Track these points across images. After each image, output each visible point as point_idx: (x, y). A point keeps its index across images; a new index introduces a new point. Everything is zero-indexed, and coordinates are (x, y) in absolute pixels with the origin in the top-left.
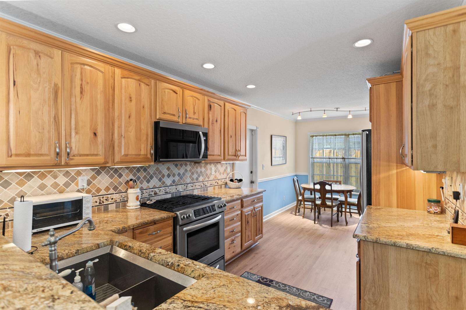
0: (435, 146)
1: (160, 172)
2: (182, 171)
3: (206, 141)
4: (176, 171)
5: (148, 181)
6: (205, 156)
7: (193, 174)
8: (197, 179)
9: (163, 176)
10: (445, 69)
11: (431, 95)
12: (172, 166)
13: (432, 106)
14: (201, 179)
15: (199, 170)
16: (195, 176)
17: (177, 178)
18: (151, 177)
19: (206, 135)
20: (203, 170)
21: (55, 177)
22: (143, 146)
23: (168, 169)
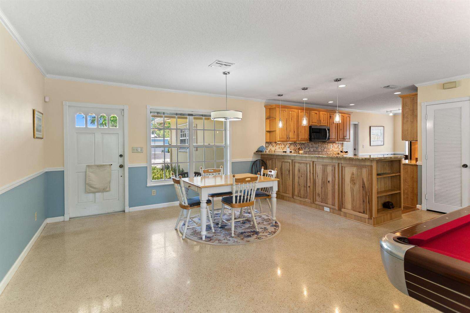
0: (408, 133)
2: (317, 146)
3: (329, 132)
4: (315, 145)
6: (329, 139)
7: (322, 147)
10: (410, 110)
11: (407, 118)
12: (313, 144)
13: (408, 121)
14: (325, 150)
15: (324, 146)
16: (323, 148)
17: (315, 149)
18: (306, 147)
19: (329, 130)
22: (306, 136)
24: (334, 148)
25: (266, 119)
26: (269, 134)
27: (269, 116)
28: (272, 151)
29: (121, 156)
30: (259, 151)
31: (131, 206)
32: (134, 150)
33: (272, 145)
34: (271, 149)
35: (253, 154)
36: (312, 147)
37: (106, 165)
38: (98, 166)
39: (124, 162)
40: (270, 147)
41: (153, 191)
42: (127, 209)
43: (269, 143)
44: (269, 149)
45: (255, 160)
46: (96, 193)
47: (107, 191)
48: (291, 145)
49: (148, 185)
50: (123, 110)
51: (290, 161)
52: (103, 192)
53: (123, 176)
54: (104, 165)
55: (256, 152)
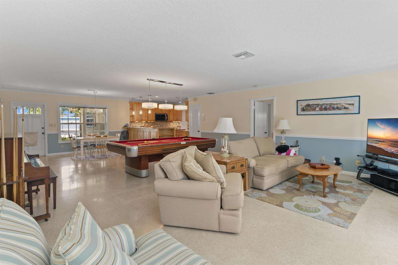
1: (157, 124)
2: (163, 123)
3: (167, 117)
4: (161, 123)
5: (155, 125)
6: (167, 120)
7: (166, 124)
8: (167, 126)
9: (158, 124)
12: (160, 123)
14: (168, 126)
15: (167, 123)
16: (166, 125)
17: (161, 125)
18: (155, 124)
19: (167, 115)
20: (169, 124)
21: (140, 123)
22: (153, 118)
23: (159, 123)
24: (174, 125)
25: (130, 109)
26: (132, 117)
27: (132, 108)
28: (134, 126)
29: (43, 128)
30: (125, 126)
31: (49, 153)
32: (51, 125)
33: (134, 123)
34: (133, 125)
35: (122, 127)
36: (159, 124)
37: (34, 133)
38: (30, 133)
39: (45, 131)
40: (133, 124)
41: (62, 146)
42: (47, 154)
43: (132, 122)
44: (132, 125)
45: (123, 131)
46: (29, 147)
47: (35, 146)
48: (146, 123)
49: (59, 142)
50: (44, 105)
51: (137, 130)
52: (33, 146)
53: (44, 138)
54: (33, 133)
55: (124, 126)
